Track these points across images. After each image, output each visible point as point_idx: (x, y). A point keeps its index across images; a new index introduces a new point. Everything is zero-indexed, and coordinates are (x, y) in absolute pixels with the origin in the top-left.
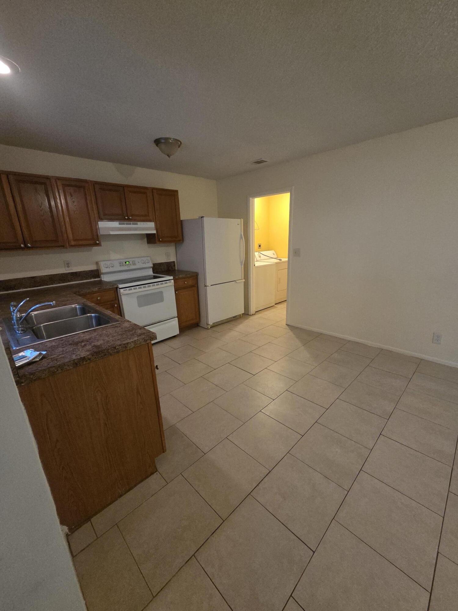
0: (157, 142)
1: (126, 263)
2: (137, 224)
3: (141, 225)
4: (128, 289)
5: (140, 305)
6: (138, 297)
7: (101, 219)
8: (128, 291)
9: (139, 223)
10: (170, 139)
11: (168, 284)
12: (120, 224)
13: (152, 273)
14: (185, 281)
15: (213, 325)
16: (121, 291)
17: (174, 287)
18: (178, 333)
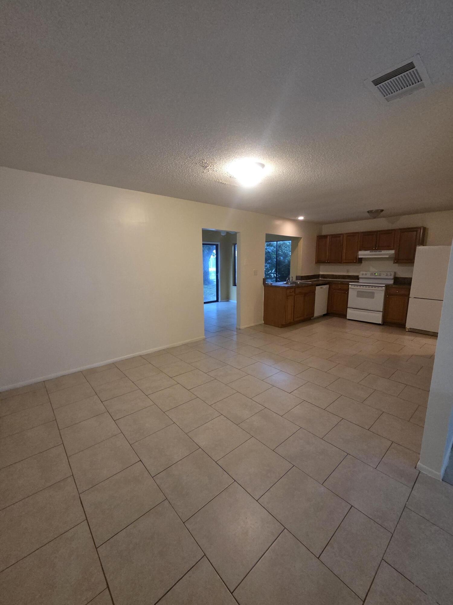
0: (368, 212)
1: (375, 274)
2: (381, 252)
3: (383, 252)
4: (353, 286)
5: (358, 296)
6: (358, 291)
7: (360, 250)
8: (353, 287)
9: (382, 251)
10: (373, 210)
11: (380, 289)
12: (370, 252)
13: (393, 283)
14: (397, 291)
15: (410, 329)
16: (350, 286)
17: (384, 292)
18: (380, 323)
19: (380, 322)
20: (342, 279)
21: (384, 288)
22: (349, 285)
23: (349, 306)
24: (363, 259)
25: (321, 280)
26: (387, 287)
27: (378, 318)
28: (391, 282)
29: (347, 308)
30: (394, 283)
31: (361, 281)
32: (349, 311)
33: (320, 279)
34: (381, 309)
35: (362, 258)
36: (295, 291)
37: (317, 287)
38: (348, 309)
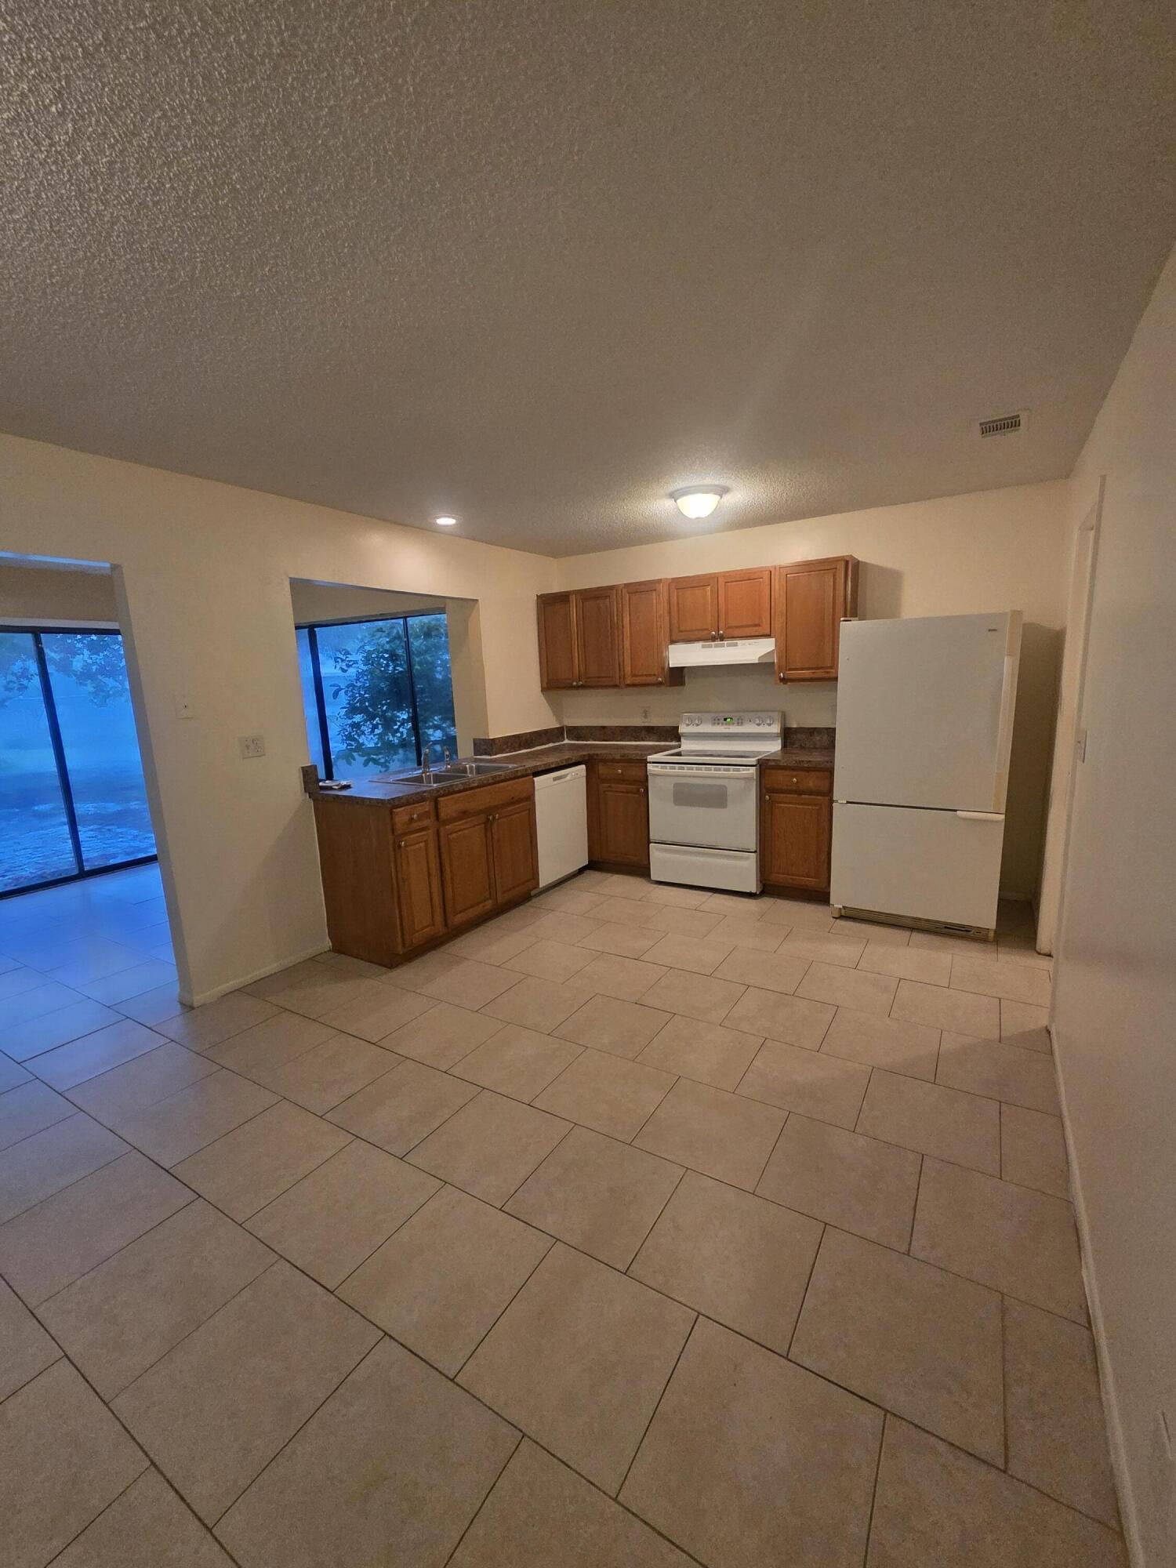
1: (726, 719)
2: (737, 646)
3: (744, 645)
4: (661, 764)
5: (677, 801)
6: (678, 786)
7: (673, 641)
8: (660, 769)
9: (740, 642)
11: (743, 774)
12: (703, 647)
13: (780, 748)
14: (793, 777)
15: (843, 911)
16: (650, 767)
17: (755, 783)
18: (754, 891)
19: (752, 886)
20: (630, 741)
21: (753, 770)
22: (646, 762)
23: (653, 836)
24: (685, 671)
25: (572, 747)
26: (764, 766)
27: (744, 872)
28: (774, 747)
29: (649, 842)
30: (784, 746)
31: (686, 745)
32: (655, 852)
33: (566, 741)
34: (751, 842)
35: (681, 669)
36: (436, 808)
37: (535, 779)
38: (651, 845)
